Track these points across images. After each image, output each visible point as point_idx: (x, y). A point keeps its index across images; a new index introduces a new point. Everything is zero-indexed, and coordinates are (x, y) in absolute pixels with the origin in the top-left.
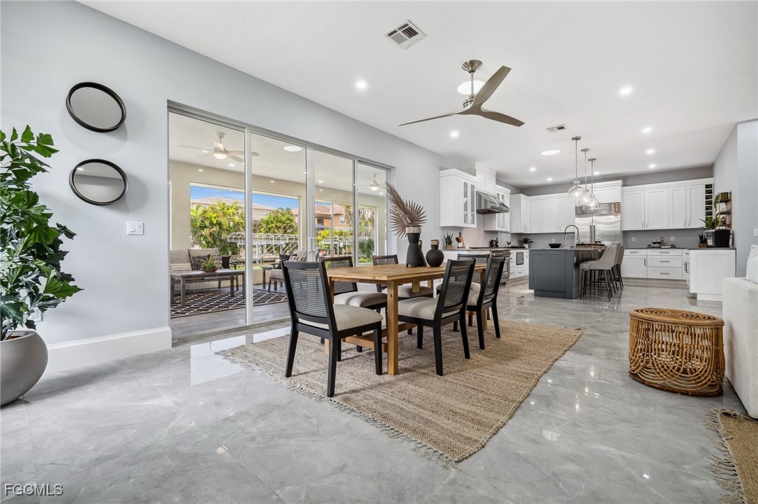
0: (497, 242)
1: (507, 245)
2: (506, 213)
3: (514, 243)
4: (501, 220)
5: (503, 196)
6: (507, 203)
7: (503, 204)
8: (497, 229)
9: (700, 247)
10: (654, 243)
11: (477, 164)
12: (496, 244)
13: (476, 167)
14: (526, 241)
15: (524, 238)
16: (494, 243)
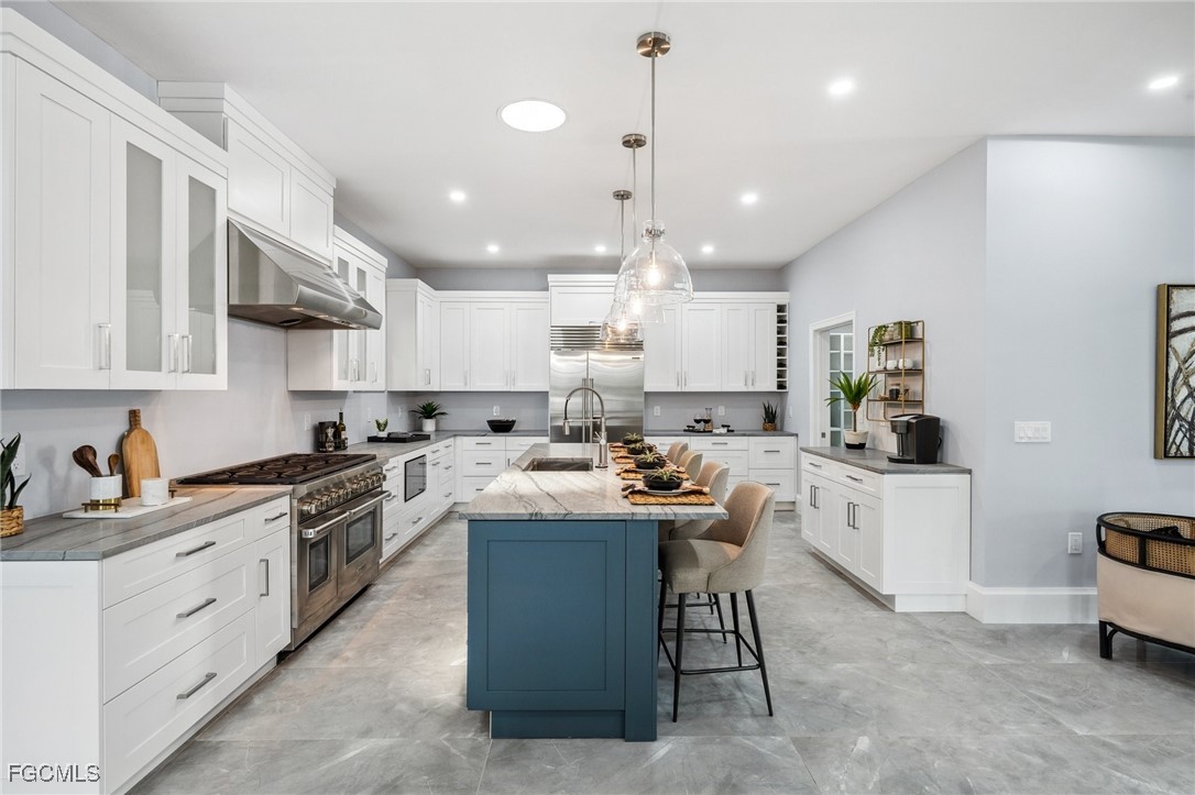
0: (338, 428)
1: (375, 432)
2: (370, 332)
3: (399, 424)
4: (354, 354)
5: (361, 273)
6: (375, 296)
7: (362, 302)
8: (337, 385)
9: (765, 429)
10: (697, 421)
11: (229, 92)
12: (337, 434)
13: (226, 108)
14: (429, 412)
15: (423, 402)
16: (330, 432)
